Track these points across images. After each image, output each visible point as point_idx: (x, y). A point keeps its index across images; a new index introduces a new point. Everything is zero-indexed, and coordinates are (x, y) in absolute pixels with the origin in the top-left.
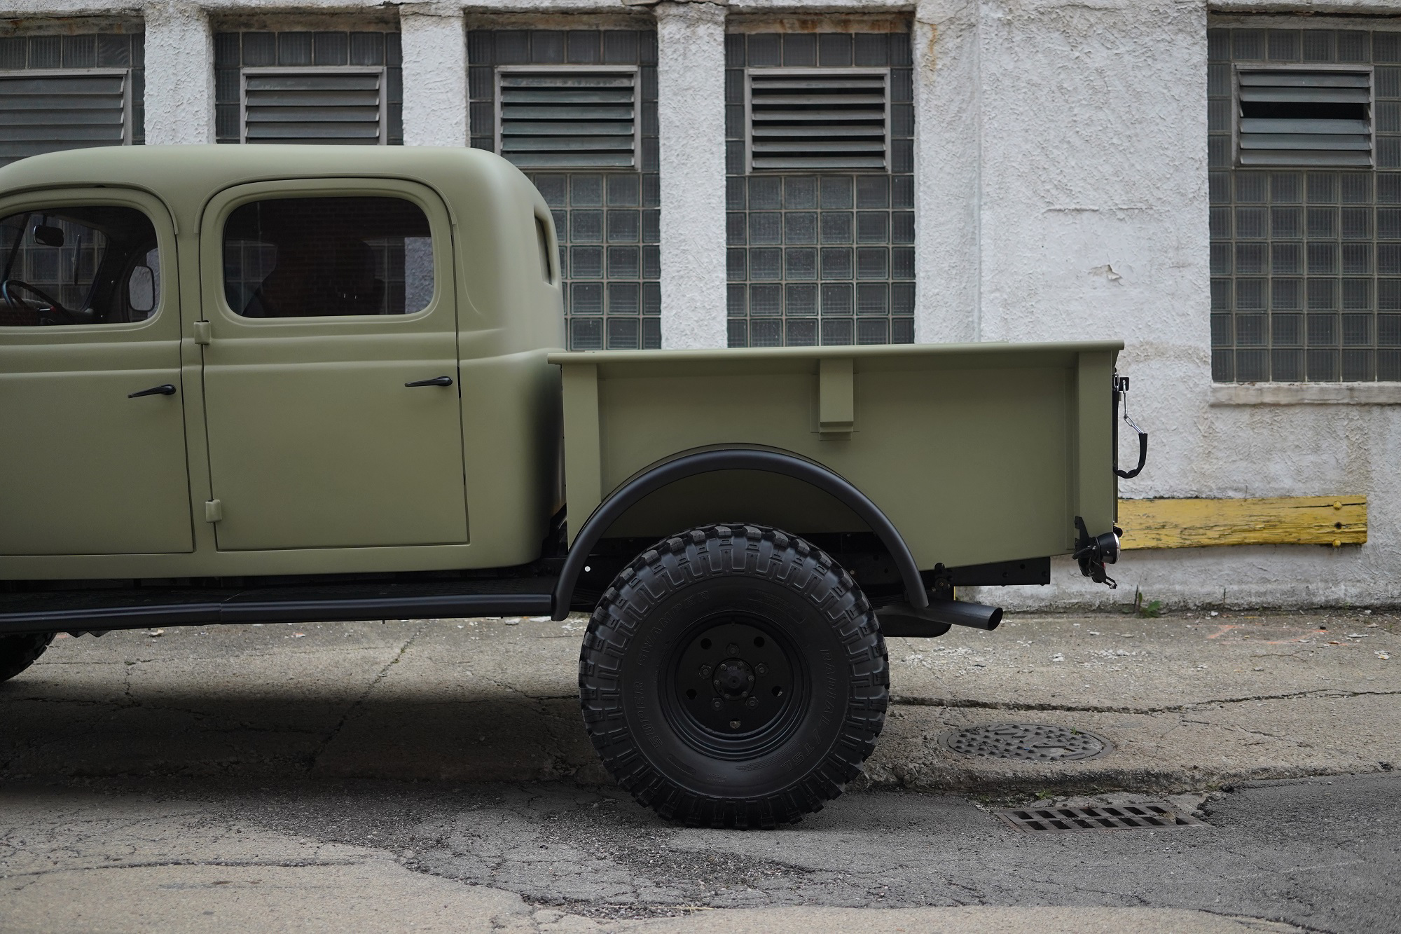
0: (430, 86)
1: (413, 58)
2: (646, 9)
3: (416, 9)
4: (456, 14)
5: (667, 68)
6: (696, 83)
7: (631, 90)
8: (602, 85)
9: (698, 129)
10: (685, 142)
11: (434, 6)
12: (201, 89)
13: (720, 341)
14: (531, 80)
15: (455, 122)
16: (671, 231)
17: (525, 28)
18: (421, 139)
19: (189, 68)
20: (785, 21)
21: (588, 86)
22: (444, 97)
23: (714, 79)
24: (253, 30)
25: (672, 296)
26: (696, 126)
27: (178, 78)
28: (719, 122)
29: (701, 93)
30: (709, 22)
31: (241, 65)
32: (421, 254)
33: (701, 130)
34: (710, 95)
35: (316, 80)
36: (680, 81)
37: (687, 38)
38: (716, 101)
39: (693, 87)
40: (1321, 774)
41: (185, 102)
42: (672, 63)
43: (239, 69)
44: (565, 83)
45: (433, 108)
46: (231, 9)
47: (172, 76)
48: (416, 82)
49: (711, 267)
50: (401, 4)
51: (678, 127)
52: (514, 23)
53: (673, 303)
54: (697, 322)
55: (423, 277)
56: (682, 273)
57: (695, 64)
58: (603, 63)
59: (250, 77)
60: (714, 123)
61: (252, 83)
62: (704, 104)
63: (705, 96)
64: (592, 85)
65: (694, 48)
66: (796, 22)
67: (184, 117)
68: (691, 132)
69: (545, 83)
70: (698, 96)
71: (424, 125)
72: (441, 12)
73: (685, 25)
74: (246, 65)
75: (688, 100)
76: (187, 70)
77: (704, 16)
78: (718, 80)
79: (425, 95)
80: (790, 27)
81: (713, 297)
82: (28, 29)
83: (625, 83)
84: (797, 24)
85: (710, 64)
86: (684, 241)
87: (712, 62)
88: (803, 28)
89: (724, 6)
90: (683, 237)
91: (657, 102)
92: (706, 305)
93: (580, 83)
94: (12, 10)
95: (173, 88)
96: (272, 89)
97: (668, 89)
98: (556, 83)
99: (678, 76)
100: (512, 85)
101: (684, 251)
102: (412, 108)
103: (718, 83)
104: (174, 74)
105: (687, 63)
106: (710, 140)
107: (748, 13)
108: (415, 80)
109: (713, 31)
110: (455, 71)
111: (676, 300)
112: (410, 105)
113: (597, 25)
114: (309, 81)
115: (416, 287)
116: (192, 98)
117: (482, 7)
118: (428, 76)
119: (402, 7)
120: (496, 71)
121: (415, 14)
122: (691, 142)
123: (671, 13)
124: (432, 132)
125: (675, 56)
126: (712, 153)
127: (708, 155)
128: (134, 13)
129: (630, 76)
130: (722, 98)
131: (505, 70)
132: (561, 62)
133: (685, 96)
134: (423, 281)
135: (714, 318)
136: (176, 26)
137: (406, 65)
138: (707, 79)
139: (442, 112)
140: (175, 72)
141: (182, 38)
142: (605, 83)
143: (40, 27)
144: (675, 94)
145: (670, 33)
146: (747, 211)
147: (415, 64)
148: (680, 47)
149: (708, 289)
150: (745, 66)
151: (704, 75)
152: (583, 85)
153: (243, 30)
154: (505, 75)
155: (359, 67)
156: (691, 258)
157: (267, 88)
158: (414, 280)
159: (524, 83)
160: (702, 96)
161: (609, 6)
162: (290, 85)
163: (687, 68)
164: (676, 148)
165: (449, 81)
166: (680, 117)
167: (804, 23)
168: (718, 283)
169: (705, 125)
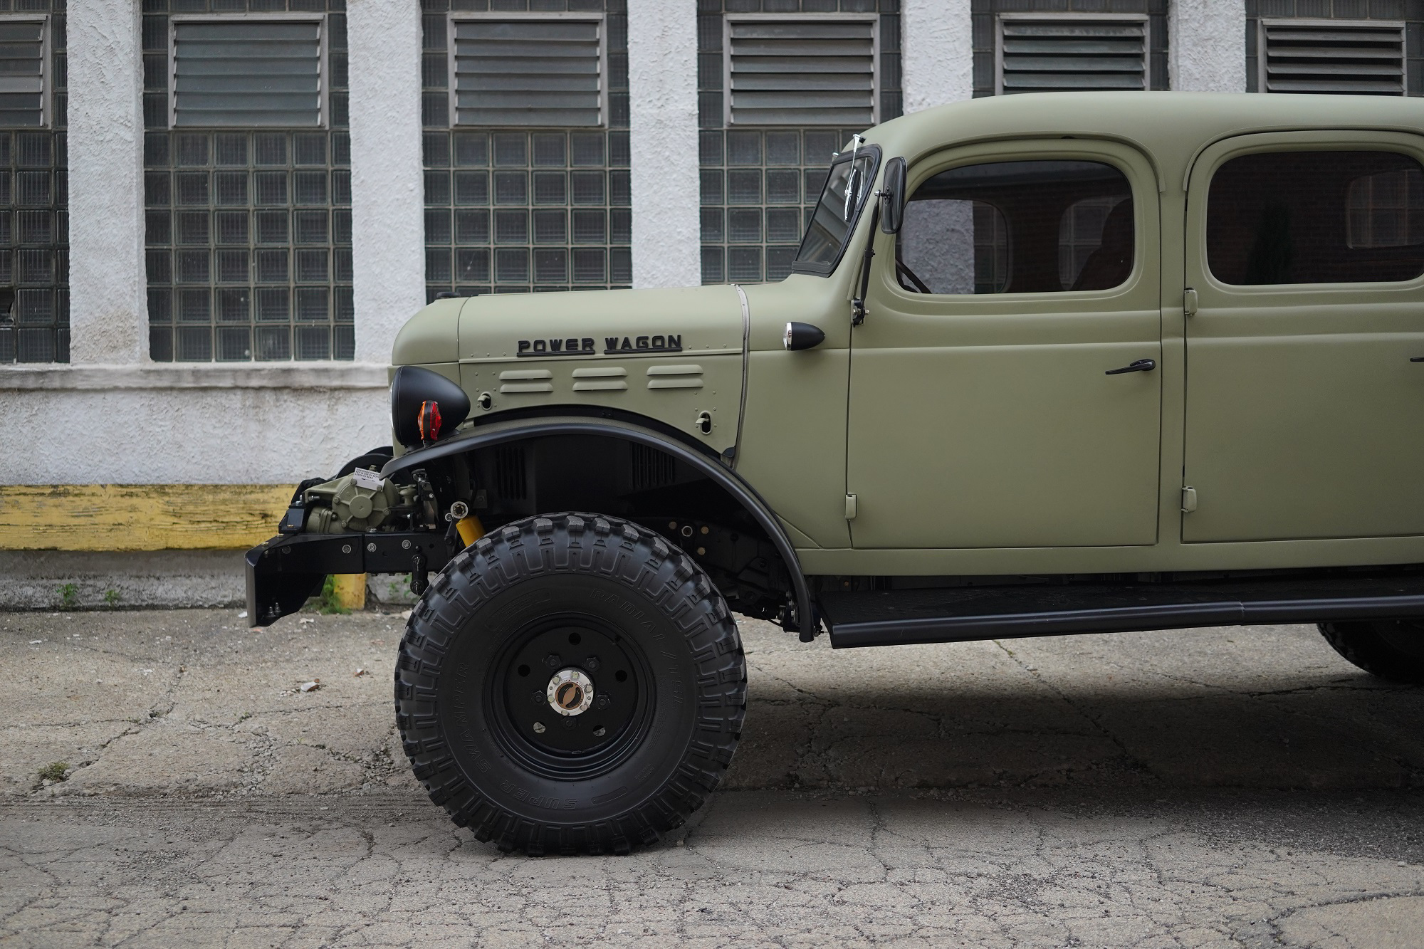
0: (936, 35)
5: (1187, 17)
6: (1216, 33)
7: (1139, 40)
8: (1112, 34)
9: (1219, 82)
12: (690, 37)
14: (1034, 29)
15: (962, 73)
18: (926, 92)
19: (677, 14)
21: (1097, 35)
23: (1235, 29)
26: (1216, 79)
27: (665, 24)
28: (1240, 75)
29: (1222, 44)
31: (723, 11)
32: (925, 215)
34: (1231, 46)
35: (806, 28)
36: (1200, 31)
38: (1238, 53)
39: (1214, 37)
41: (673, 50)
42: (1192, 11)
43: (722, 15)
44: (1072, 31)
45: (939, 58)
47: (658, 22)
48: (921, 30)
51: (1197, 79)
55: (927, 240)
57: (1215, 13)
58: (1110, 11)
59: (735, 24)
60: (1235, 76)
61: (737, 30)
62: (1224, 56)
63: (1226, 46)
64: (1102, 34)
67: (672, 67)
68: (1211, 85)
69: (1051, 31)
70: (1219, 47)
71: (928, 76)
74: (729, 10)
75: (1209, 51)
76: (676, 15)
78: (1240, 31)
79: (931, 44)
83: (1135, 32)
85: (1231, 13)
87: (1234, 12)
91: (1167, 54)
93: (1087, 32)
95: (660, 35)
96: (760, 37)
97: (1187, 39)
98: (1063, 32)
99: (1198, 25)
100: (1016, 34)
102: (916, 59)
103: (1239, 34)
104: (661, 20)
105: (1208, 11)
108: (920, 28)
110: (963, 19)
112: (915, 55)
114: (799, 29)
115: (920, 251)
116: (681, 46)
118: (934, 24)
120: (997, 18)
124: (937, 84)
129: (1139, 24)
130: (1243, 49)
131: (1008, 18)
132: (1066, 10)
133: (1206, 47)
134: (926, 245)
137: (910, 12)
138: (1228, 29)
139: (949, 62)
140: (662, 17)
142: (1114, 32)
144: (1195, 45)
147: (920, 11)
150: (1257, 16)
151: (1225, 24)
152: (1092, 34)
154: (1008, 24)
155: (851, 14)
157: (755, 36)
158: (918, 243)
159: (1029, 32)
160: (1223, 46)
162: (778, 33)
163: (1207, 17)
165: (955, 30)
166: (1200, 69)
169: (1226, 77)
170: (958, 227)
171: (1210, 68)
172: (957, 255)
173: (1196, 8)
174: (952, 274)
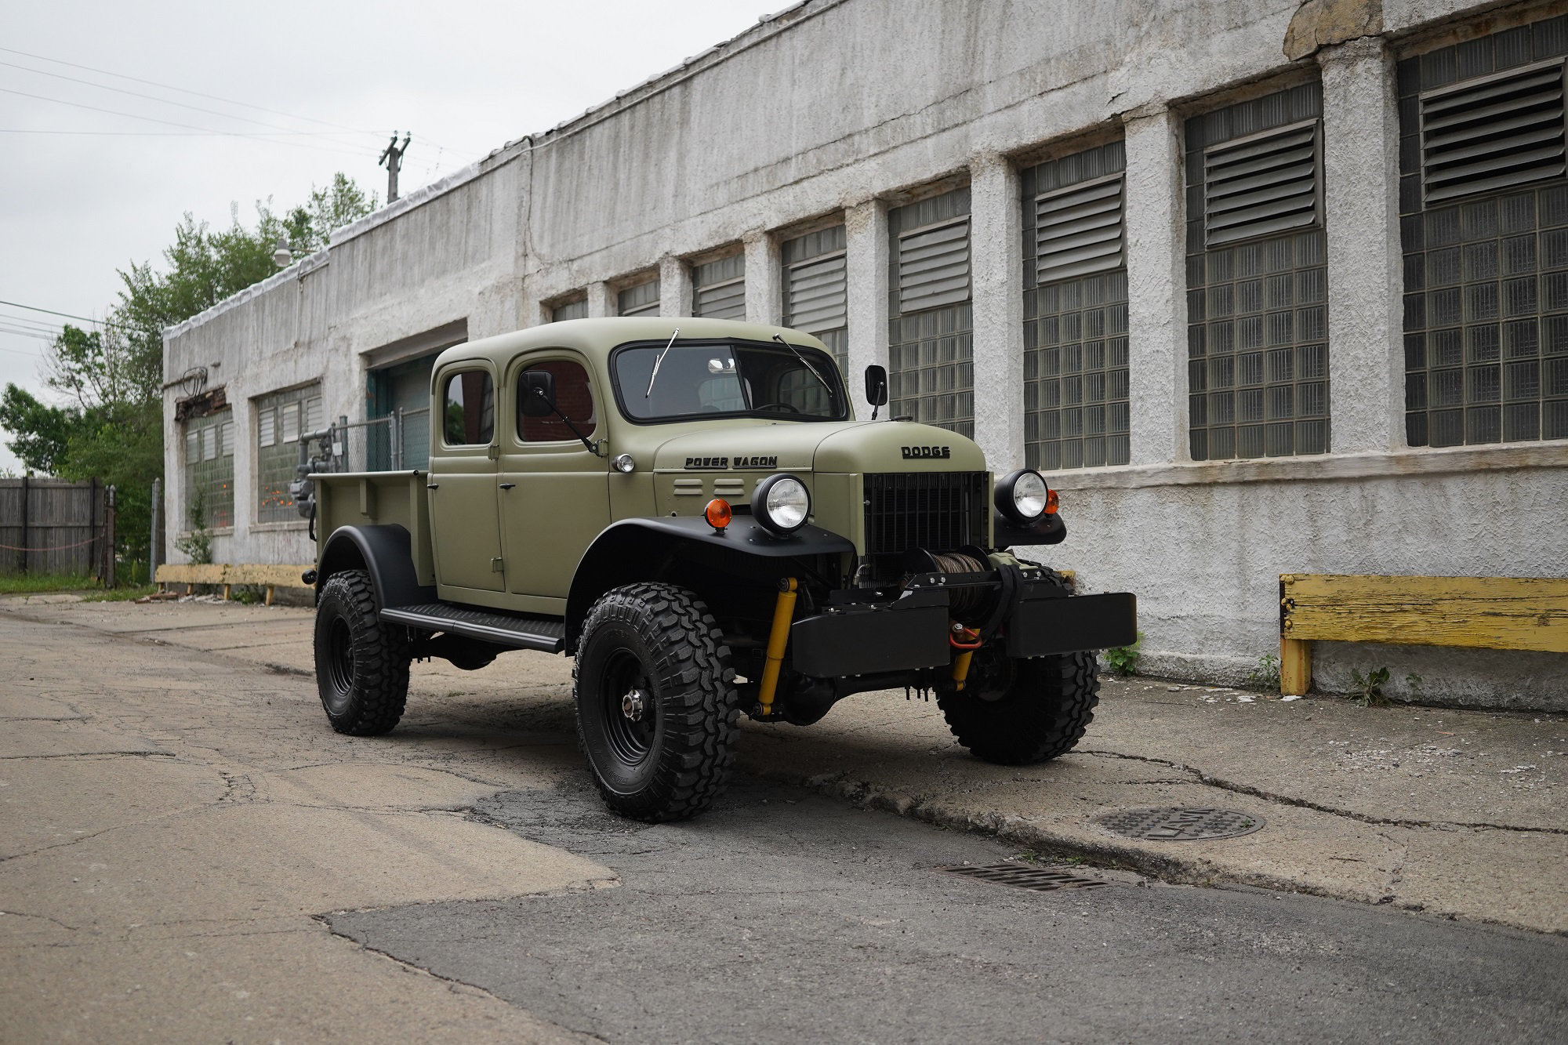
0: (1144, 183)
1: (1132, 161)
2: (1310, 60)
3: (1132, 115)
4: (1161, 111)
5: (1330, 117)
6: (1356, 125)
8: (1286, 145)
9: (1358, 174)
10: (1348, 190)
11: (1145, 108)
13: (1382, 401)
16: (1335, 287)
17: (1227, 105)
20: (1458, 30)
22: (1154, 191)
23: (1372, 116)
24: (1043, 161)
25: (1338, 356)
26: (1357, 171)
27: (991, 216)
28: (1378, 162)
29: (1361, 134)
30: (1366, 57)
31: (1037, 194)
33: (1362, 173)
34: (1369, 134)
35: (1082, 195)
36: (1341, 127)
37: (1347, 80)
38: (1375, 140)
39: (1353, 130)
40: (1310, 893)
41: (994, 235)
42: (1334, 109)
43: (1034, 198)
45: (1147, 203)
46: (1018, 150)
47: (986, 216)
48: (1134, 182)
49: (1373, 320)
50: (1123, 113)
51: (1340, 175)
52: (1218, 103)
53: (1338, 364)
54: (1361, 381)
56: (1346, 330)
57: (1355, 105)
60: (1374, 164)
61: (1042, 207)
62: (1363, 146)
63: (1365, 136)
65: (1353, 88)
66: (1469, 28)
67: (993, 249)
68: (1352, 178)
70: (1358, 139)
71: (1140, 221)
72: (1151, 112)
73: (1344, 66)
75: (1349, 145)
77: (1361, 53)
78: (1376, 117)
79: (1141, 192)
80: (1466, 34)
81: (1375, 353)
82: (919, 195)
83: (1306, 138)
84: (1470, 31)
85: (1369, 101)
86: (1348, 295)
87: (1371, 99)
88: (1476, 33)
89: (1378, 36)
90: (1346, 292)
92: (1369, 362)
94: (900, 184)
95: (985, 226)
96: (1053, 210)
97: (1330, 138)
99: (1340, 121)
100: (1215, 165)
101: (1347, 307)
102: (1131, 208)
103: (1376, 120)
104: (987, 214)
105: (1347, 105)
106: (1370, 183)
107: (1408, 35)
109: (1370, 66)
110: (1162, 165)
111: (1340, 360)
112: (1130, 204)
113: (1285, 85)
114: (1077, 197)
117: (1180, 98)
118: (1143, 174)
119: (1123, 116)
120: (1204, 154)
121: (1133, 119)
122: (1353, 189)
123: (1331, 57)
124: (1146, 226)
125: (1336, 102)
126: (1373, 197)
127: (1369, 200)
128: (964, 170)
129: (1310, 130)
131: (1210, 151)
133: (1347, 141)
135: (1377, 375)
136: (988, 174)
137: (1129, 168)
138: (1366, 118)
139: (1154, 205)
140: (988, 211)
141: (991, 183)
142: (1289, 143)
143: (925, 193)
144: (1338, 141)
145: (1332, 78)
146: (1425, 251)
147: (1133, 166)
148: (1341, 91)
149: (1371, 344)
150: (1419, 91)
151: (1363, 114)
153: (1037, 163)
154: (1210, 156)
156: (1354, 313)
159: (1224, 160)
160: (1362, 137)
161: (1278, 67)
162: (1065, 203)
163: (1348, 111)
164: (1338, 198)
165: (1157, 175)
166: (1342, 165)
167: (1477, 28)
168: (1380, 337)
169: (1365, 167)
170: (1161, 349)
171: (1350, 162)
172: (1161, 373)
173: (1338, 105)
174: (1158, 390)
